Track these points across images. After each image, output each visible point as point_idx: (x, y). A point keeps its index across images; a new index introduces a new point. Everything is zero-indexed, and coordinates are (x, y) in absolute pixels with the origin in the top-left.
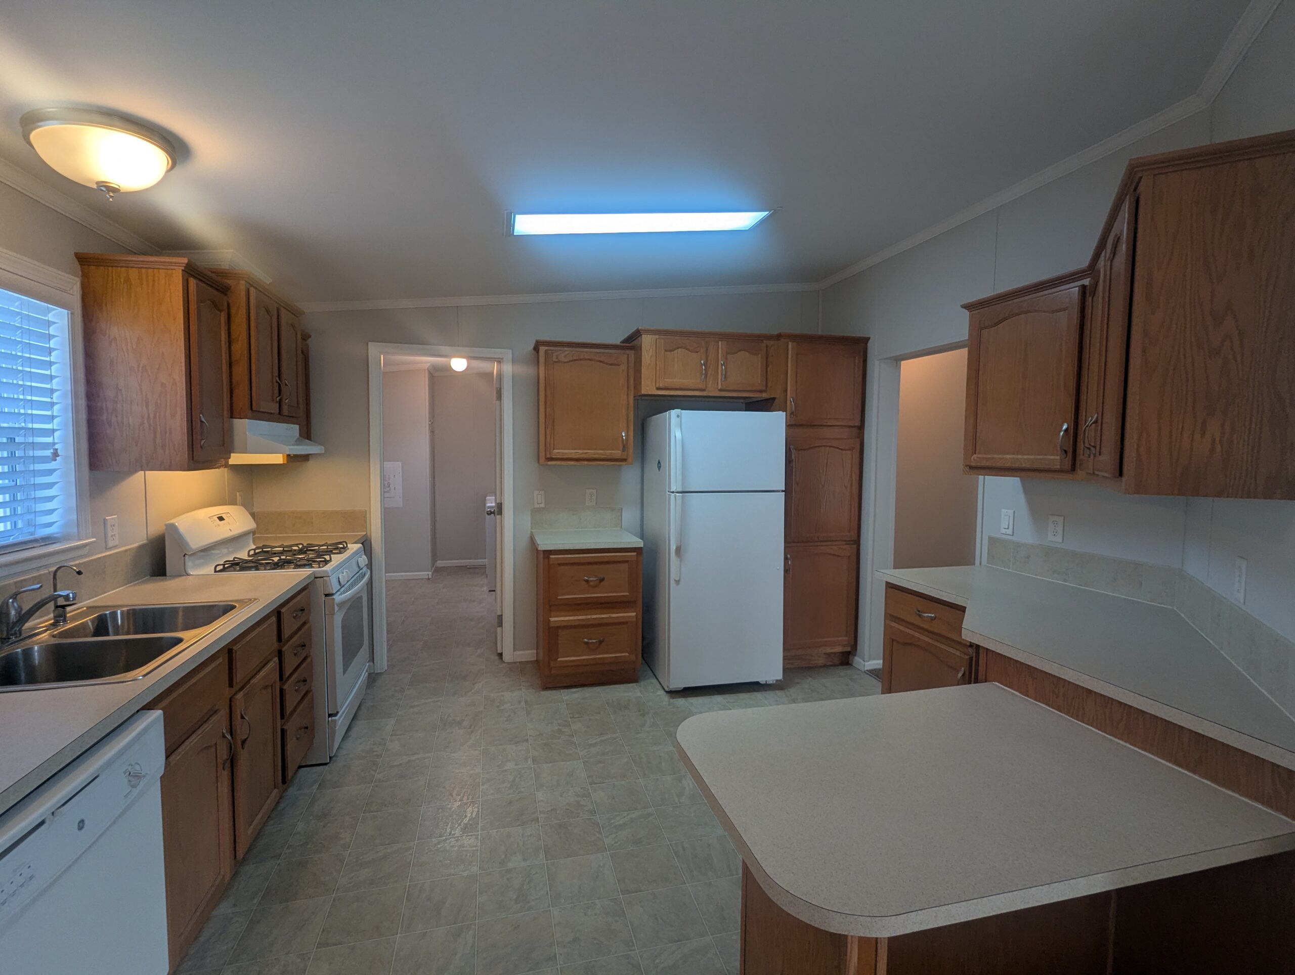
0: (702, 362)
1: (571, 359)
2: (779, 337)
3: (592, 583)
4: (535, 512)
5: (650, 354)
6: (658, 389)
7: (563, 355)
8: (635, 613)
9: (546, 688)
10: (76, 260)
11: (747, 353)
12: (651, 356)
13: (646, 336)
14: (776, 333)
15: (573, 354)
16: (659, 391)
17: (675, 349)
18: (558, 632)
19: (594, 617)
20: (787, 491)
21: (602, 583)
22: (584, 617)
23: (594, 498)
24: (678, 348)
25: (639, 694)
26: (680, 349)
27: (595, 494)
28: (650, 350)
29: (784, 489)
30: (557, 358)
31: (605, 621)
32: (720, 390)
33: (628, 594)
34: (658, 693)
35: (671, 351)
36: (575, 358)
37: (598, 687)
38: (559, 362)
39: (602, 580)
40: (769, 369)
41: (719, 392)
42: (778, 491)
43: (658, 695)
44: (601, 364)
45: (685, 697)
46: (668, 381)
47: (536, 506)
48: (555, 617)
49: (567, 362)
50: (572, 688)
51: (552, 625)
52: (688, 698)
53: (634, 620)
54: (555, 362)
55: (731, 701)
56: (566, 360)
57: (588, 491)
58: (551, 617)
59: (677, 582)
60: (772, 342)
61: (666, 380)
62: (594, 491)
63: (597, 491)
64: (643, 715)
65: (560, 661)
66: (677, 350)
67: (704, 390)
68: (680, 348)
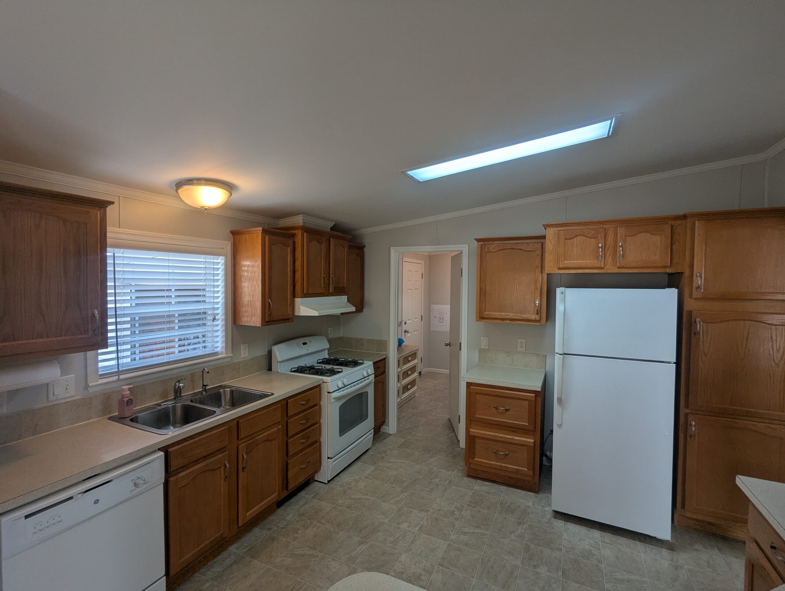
0: (600, 245)
1: (498, 249)
2: (684, 217)
3: (499, 411)
4: (481, 351)
5: (552, 244)
6: (560, 269)
7: (492, 247)
8: (533, 440)
9: (469, 476)
10: (230, 233)
11: (649, 235)
12: (553, 244)
13: (549, 229)
14: (681, 213)
15: (500, 246)
16: (560, 271)
17: (574, 237)
18: (475, 440)
19: (501, 435)
20: (678, 363)
21: (507, 412)
22: (493, 434)
23: (524, 345)
24: (577, 236)
25: (530, 504)
26: (579, 237)
27: (525, 343)
28: (552, 239)
29: (675, 361)
30: (488, 250)
31: (509, 441)
32: (619, 268)
33: (527, 424)
34: (546, 509)
35: (570, 239)
36: (501, 249)
37: (505, 487)
38: (490, 252)
39: (507, 410)
40: (674, 247)
41: (617, 269)
42: (670, 363)
43: (545, 510)
44: (521, 251)
45: (566, 521)
46: (568, 263)
47: (483, 347)
48: (474, 429)
49: (496, 252)
50: (486, 481)
51: (471, 434)
52: (569, 523)
53: (532, 445)
54: (487, 252)
55: (607, 541)
56: (494, 251)
57: (519, 340)
58: (471, 428)
59: (560, 426)
60: (678, 222)
61: (565, 262)
62: (524, 341)
63: (526, 340)
64: (519, 524)
65: (476, 460)
66: (576, 238)
67: (602, 268)
68: (579, 235)
